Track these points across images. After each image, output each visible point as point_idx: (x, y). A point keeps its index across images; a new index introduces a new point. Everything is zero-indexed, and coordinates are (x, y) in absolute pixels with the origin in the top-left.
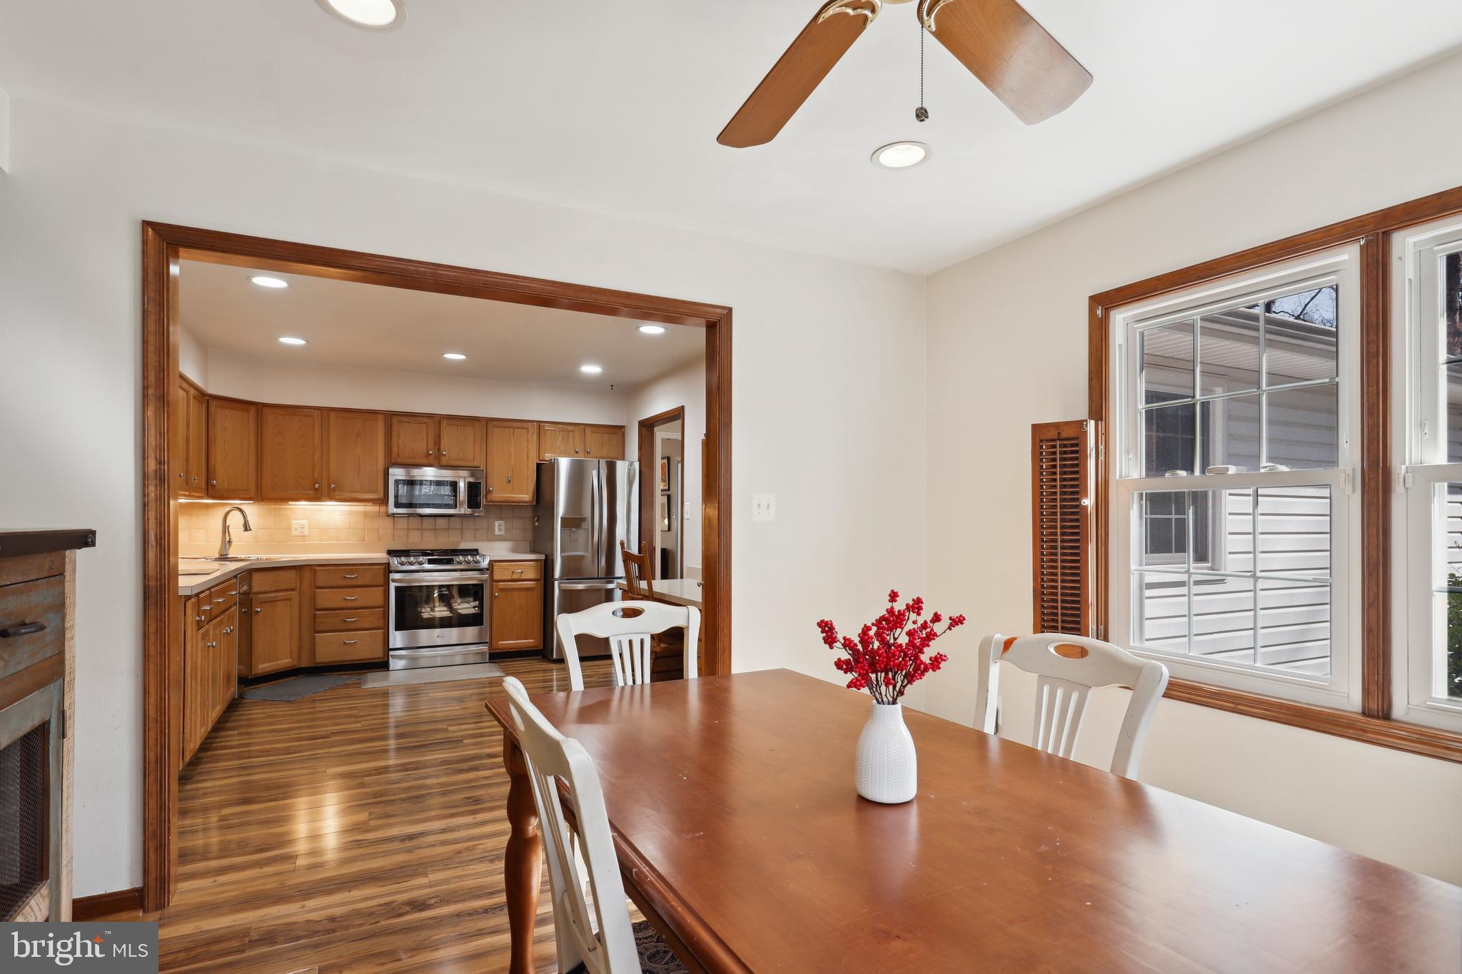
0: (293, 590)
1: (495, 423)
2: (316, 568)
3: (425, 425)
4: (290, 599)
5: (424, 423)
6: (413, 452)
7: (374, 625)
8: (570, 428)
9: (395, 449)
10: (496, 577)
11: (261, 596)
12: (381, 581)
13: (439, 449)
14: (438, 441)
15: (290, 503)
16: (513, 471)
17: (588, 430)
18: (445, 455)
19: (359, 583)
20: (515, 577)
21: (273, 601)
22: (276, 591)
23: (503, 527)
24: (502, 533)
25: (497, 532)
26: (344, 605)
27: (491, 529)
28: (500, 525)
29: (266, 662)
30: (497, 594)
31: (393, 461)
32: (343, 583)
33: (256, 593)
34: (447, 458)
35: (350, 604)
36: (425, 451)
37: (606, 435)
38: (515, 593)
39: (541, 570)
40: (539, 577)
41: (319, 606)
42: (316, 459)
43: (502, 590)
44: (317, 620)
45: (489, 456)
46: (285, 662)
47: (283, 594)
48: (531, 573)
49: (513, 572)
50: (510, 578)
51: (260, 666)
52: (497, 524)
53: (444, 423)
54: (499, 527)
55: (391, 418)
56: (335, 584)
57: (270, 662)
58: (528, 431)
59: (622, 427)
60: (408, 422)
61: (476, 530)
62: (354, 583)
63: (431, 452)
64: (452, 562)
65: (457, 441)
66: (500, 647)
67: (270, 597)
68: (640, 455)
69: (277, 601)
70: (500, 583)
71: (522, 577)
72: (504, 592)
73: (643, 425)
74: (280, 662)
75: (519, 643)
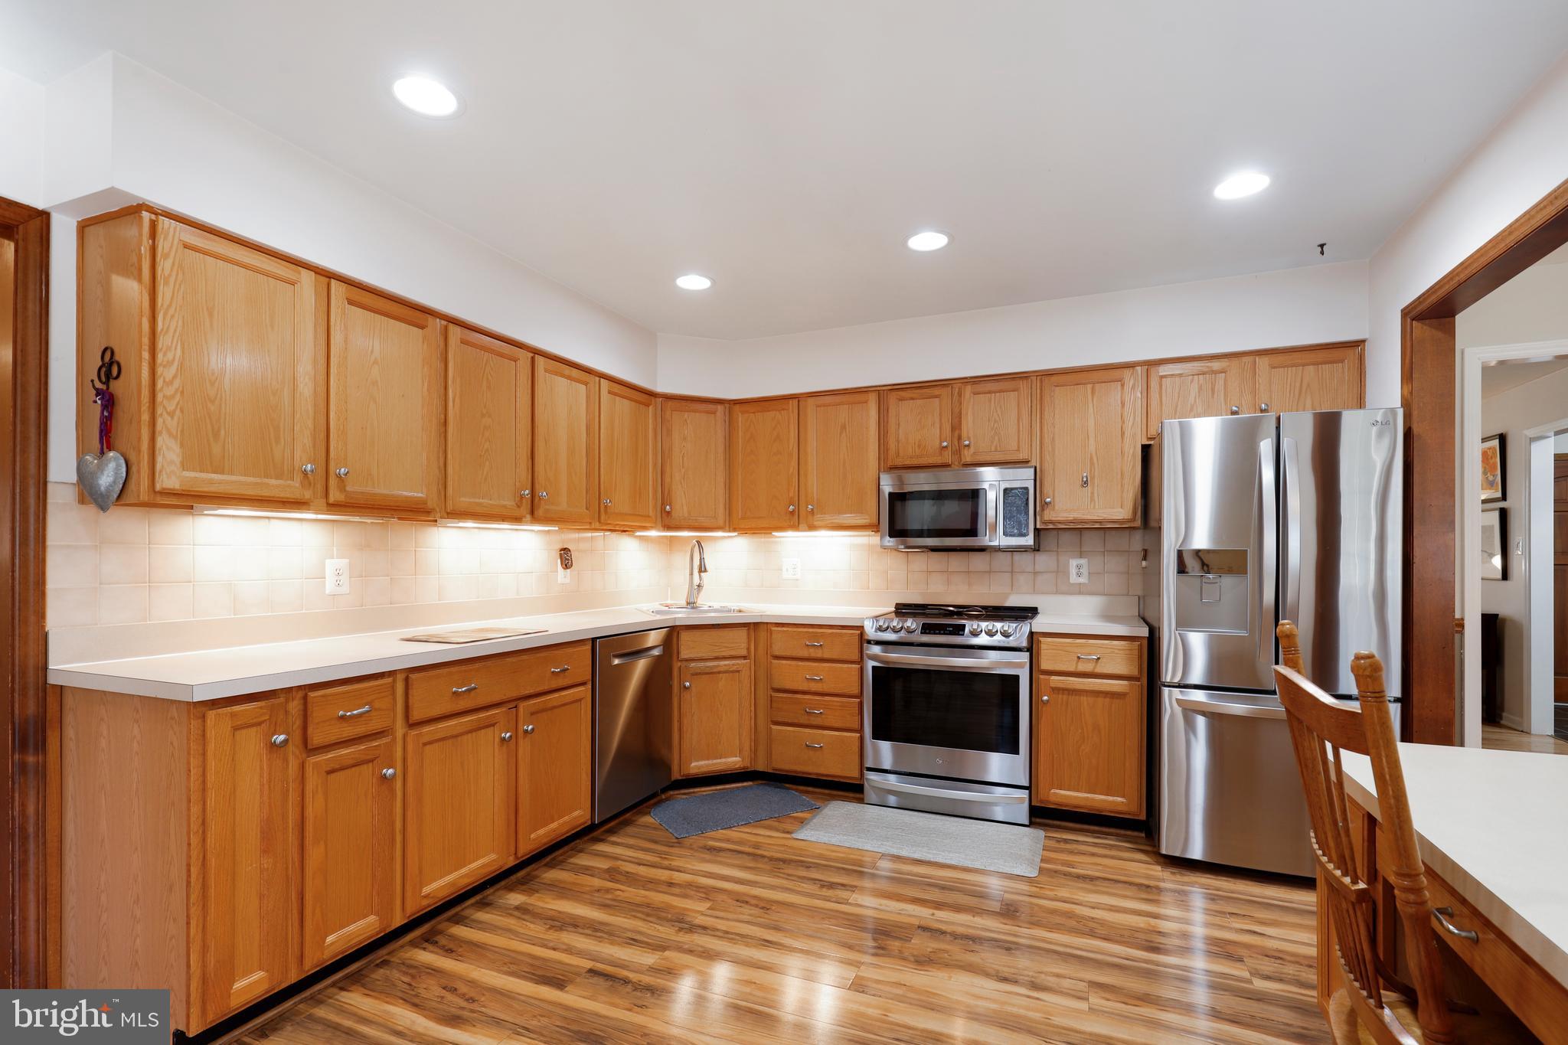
0: (745, 658)
1: (1054, 378)
2: (773, 629)
3: (937, 399)
4: (738, 671)
5: (936, 396)
6: (919, 446)
7: (848, 725)
8: (1216, 365)
9: (892, 445)
10: (1045, 665)
11: (693, 665)
12: (856, 656)
13: (960, 438)
14: (956, 427)
15: (775, 534)
16: (1092, 463)
17: (1263, 363)
18: (968, 446)
19: (827, 656)
20: (1084, 668)
21: (712, 673)
22: (717, 658)
23: (1085, 571)
24: (1083, 580)
25: (1074, 579)
26: (804, 687)
27: (1061, 572)
28: (1079, 567)
29: (703, 759)
30: (1045, 698)
31: (890, 463)
32: (805, 653)
33: (687, 660)
34: (972, 450)
35: (814, 687)
36: (937, 442)
38: (1085, 700)
39: (1140, 657)
40: (1135, 672)
41: (776, 685)
42: (791, 470)
43: (1056, 690)
44: (774, 705)
45: (1046, 434)
46: (732, 761)
47: (727, 662)
48: (1119, 661)
49: (1079, 658)
50: (1072, 669)
51: (693, 764)
52: (1074, 563)
53: (966, 391)
54: (1077, 569)
55: (887, 395)
56: (795, 654)
57: (708, 759)
58: (1123, 385)
59: (1359, 344)
60: (912, 399)
61: (1035, 573)
62: (819, 654)
63: (945, 444)
64: (961, 633)
65: (989, 420)
66: (1053, 799)
67: (708, 667)
68: (1406, 393)
69: (719, 672)
70: (1053, 678)
71: (1099, 670)
72: (1060, 696)
73: (1413, 313)
74: (723, 760)
75: (1093, 800)
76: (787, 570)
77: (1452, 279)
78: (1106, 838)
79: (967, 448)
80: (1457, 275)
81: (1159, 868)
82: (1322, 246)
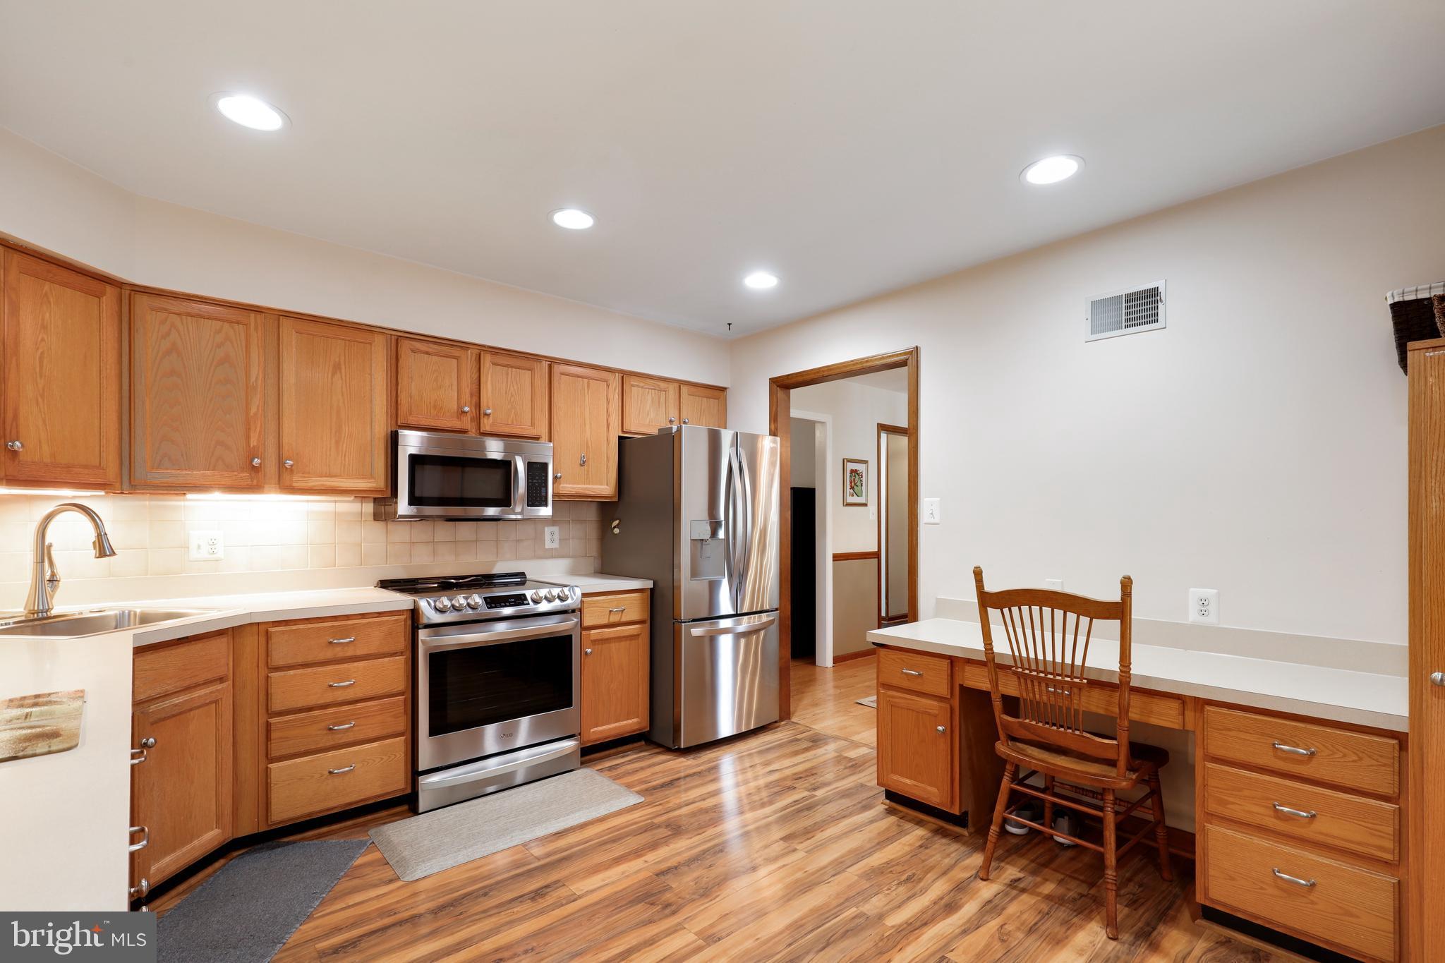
0: (221, 680)
2: (270, 629)
3: (454, 361)
4: (216, 702)
5: (454, 357)
6: (435, 407)
8: (663, 385)
9: (405, 400)
10: (587, 622)
11: (155, 707)
12: (406, 646)
13: (478, 405)
14: (476, 393)
16: (588, 447)
17: (686, 390)
18: (489, 415)
19: (359, 652)
20: (614, 619)
21: (181, 713)
22: (191, 688)
23: (556, 537)
24: (556, 545)
25: (548, 545)
26: (329, 697)
27: (538, 539)
28: (552, 534)
29: (166, 854)
30: (589, 650)
31: (403, 421)
32: (330, 654)
34: (490, 420)
35: (341, 695)
36: (455, 407)
37: (705, 399)
38: (614, 646)
39: (654, 606)
40: (647, 618)
41: (277, 707)
42: (255, 408)
43: (595, 642)
44: (274, 735)
45: (555, 421)
47: (200, 693)
48: (635, 610)
49: (611, 611)
50: (604, 621)
51: (153, 869)
52: (548, 530)
53: (487, 360)
54: (551, 536)
55: (396, 341)
56: (312, 658)
57: (174, 850)
58: (608, 386)
59: (723, 389)
60: (427, 353)
61: (517, 541)
62: (350, 652)
63: (467, 409)
64: (525, 602)
65: (506, 393)
66: (593, 737)
67: (176, 705)
68: (773, 429)
69: (191, 710)
70: (593, 632)
71: (624, 619)
72: (596, 647)
73: (779, 384)
74: (196, 842)
75: (620, 727)
76: (199, 547)
77: (818, 373)
78: (628, 755)
79: (486, 417)
80: (823, 371)
81: (682, 759)
82: (729, 324)
